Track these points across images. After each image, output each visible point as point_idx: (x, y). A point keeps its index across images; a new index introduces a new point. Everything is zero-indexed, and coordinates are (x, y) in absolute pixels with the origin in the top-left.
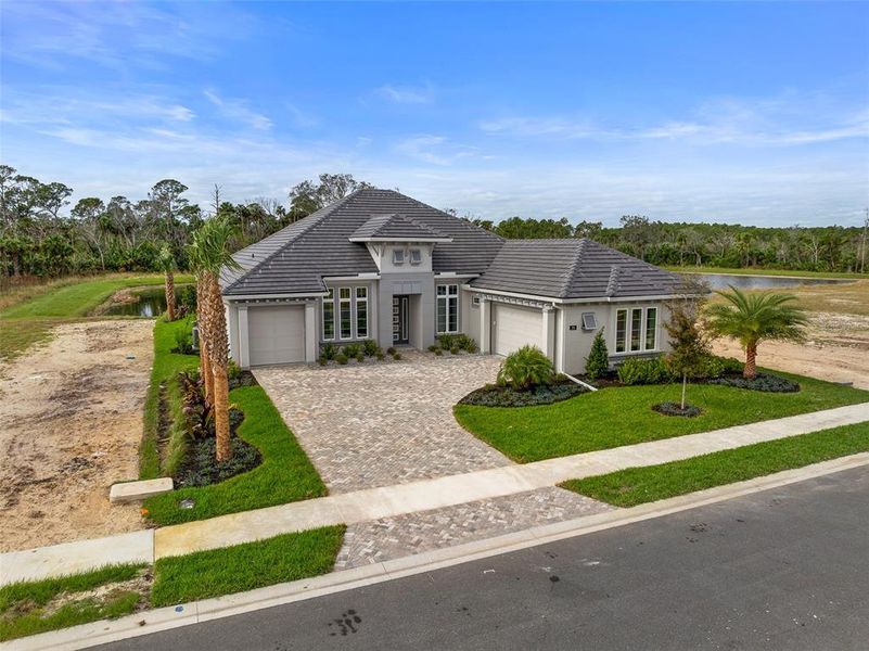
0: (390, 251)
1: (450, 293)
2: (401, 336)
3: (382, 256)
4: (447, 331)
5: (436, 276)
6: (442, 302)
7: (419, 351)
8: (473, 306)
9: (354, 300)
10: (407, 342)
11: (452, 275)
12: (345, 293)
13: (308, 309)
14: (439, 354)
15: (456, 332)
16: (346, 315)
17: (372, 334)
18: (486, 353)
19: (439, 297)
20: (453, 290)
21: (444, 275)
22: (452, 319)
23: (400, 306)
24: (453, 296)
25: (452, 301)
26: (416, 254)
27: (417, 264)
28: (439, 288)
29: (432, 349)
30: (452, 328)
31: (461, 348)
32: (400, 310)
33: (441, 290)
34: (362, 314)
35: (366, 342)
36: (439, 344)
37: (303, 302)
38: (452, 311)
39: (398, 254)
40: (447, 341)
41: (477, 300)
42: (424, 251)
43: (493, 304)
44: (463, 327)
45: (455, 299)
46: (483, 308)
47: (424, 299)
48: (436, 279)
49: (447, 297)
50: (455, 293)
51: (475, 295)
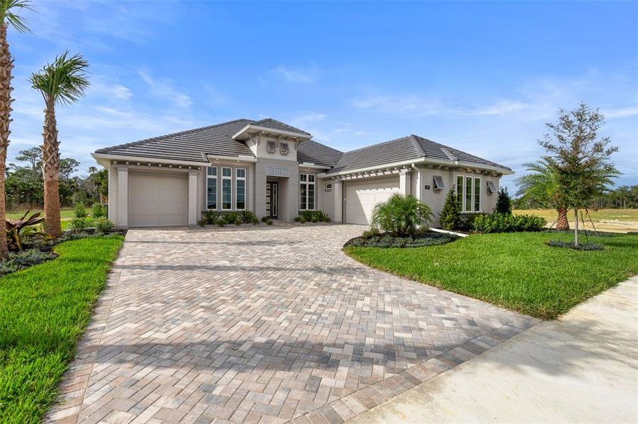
0: (264, 141)
1: (310, 181)
2: (271, 214)
3: (258, 144)
4: (307, 209)
5: (301, 165)
6: (304, 186)
7: (286, 222)
8: (326, 191)
9: (234, 178)
10: (276, 217)
11: (312, 165)
12: (227, 172)
13: (191, 177)
14: (303, 222)
15: (314, 210)
16: (227, 190)
17: (249, 207)
18: (338, 223)
19: (301, 182)
20: (311, 179)
21: (305, 164)
22: (311, 200)
23: (271, 190)
24: (311, 183)
25: (311, 187)
26: (285, 146)
27: (286, 155)
28: (302, 175)
29: (297, 220)
30: (311, 207)
31: (319, 219)
32: (271, 192)
33: (303, 178)
34: (241, 191)
35: (244, 212)
36: (302, 217)
37: (186, 170)
38: (311, 194)
39: (271, 145)
40: (308, 215)
41: (329, 186)
42: (291, 145)
43: (344, 184)
44: (319, 206)
45: (313, 185)
46: (337, 187)
47: (290, 181)
48: (300, 167)
49: (307, 183)
50: (313, 181)
51: (328, 183)
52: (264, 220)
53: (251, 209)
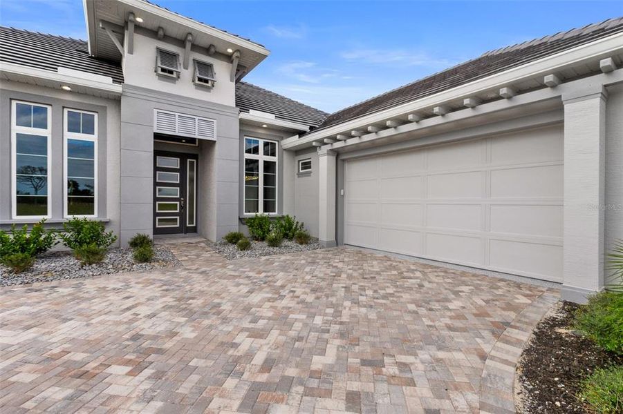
0: (148, 46)
1: (266, 153)
2: (183, 221)
4: (261, 212)
5: (244, 115)
6: (253, 165)
7: (208, 242)
8: (300, 175)
9: (56, 133)
10: (194, 230)
11: (269, 118)
14: (245, 247)
15: (275, 214)
17: (107, 211)
18: (329, 244)
19: (247, 156)
20: (270, 149)
21: (254, 115)
22: (269, 193)
24: (269, 158)
25: (269, 166)
26: (205, 68)
27: (207, 88)
28: (248, 141)
29: (233, 239)
30: (268, 207)
31: (286, 236)
36: (246, 231)
38: (269, 180)
39: (166, 56)
40: (261, 227)
41: (307, 165)
42: (222, 72)
43: (341, 157)
44: (286, 207)
45: (274, 163)
46: (323, 163)
47: (218, 151)
48: (243, 123)
49: (261, 158)
50: (273, 154)
51: (304, 157)
52: (139, 243)
53: (111, 215)
